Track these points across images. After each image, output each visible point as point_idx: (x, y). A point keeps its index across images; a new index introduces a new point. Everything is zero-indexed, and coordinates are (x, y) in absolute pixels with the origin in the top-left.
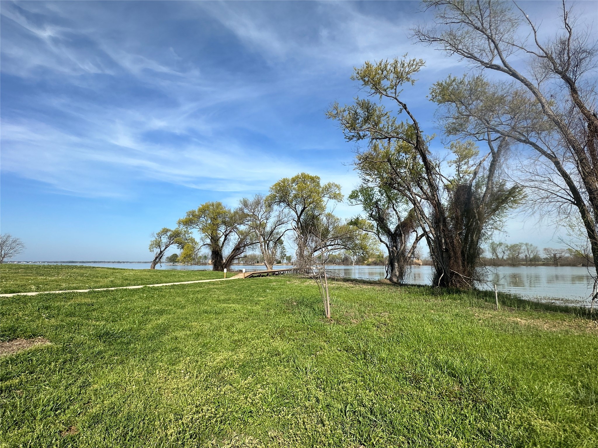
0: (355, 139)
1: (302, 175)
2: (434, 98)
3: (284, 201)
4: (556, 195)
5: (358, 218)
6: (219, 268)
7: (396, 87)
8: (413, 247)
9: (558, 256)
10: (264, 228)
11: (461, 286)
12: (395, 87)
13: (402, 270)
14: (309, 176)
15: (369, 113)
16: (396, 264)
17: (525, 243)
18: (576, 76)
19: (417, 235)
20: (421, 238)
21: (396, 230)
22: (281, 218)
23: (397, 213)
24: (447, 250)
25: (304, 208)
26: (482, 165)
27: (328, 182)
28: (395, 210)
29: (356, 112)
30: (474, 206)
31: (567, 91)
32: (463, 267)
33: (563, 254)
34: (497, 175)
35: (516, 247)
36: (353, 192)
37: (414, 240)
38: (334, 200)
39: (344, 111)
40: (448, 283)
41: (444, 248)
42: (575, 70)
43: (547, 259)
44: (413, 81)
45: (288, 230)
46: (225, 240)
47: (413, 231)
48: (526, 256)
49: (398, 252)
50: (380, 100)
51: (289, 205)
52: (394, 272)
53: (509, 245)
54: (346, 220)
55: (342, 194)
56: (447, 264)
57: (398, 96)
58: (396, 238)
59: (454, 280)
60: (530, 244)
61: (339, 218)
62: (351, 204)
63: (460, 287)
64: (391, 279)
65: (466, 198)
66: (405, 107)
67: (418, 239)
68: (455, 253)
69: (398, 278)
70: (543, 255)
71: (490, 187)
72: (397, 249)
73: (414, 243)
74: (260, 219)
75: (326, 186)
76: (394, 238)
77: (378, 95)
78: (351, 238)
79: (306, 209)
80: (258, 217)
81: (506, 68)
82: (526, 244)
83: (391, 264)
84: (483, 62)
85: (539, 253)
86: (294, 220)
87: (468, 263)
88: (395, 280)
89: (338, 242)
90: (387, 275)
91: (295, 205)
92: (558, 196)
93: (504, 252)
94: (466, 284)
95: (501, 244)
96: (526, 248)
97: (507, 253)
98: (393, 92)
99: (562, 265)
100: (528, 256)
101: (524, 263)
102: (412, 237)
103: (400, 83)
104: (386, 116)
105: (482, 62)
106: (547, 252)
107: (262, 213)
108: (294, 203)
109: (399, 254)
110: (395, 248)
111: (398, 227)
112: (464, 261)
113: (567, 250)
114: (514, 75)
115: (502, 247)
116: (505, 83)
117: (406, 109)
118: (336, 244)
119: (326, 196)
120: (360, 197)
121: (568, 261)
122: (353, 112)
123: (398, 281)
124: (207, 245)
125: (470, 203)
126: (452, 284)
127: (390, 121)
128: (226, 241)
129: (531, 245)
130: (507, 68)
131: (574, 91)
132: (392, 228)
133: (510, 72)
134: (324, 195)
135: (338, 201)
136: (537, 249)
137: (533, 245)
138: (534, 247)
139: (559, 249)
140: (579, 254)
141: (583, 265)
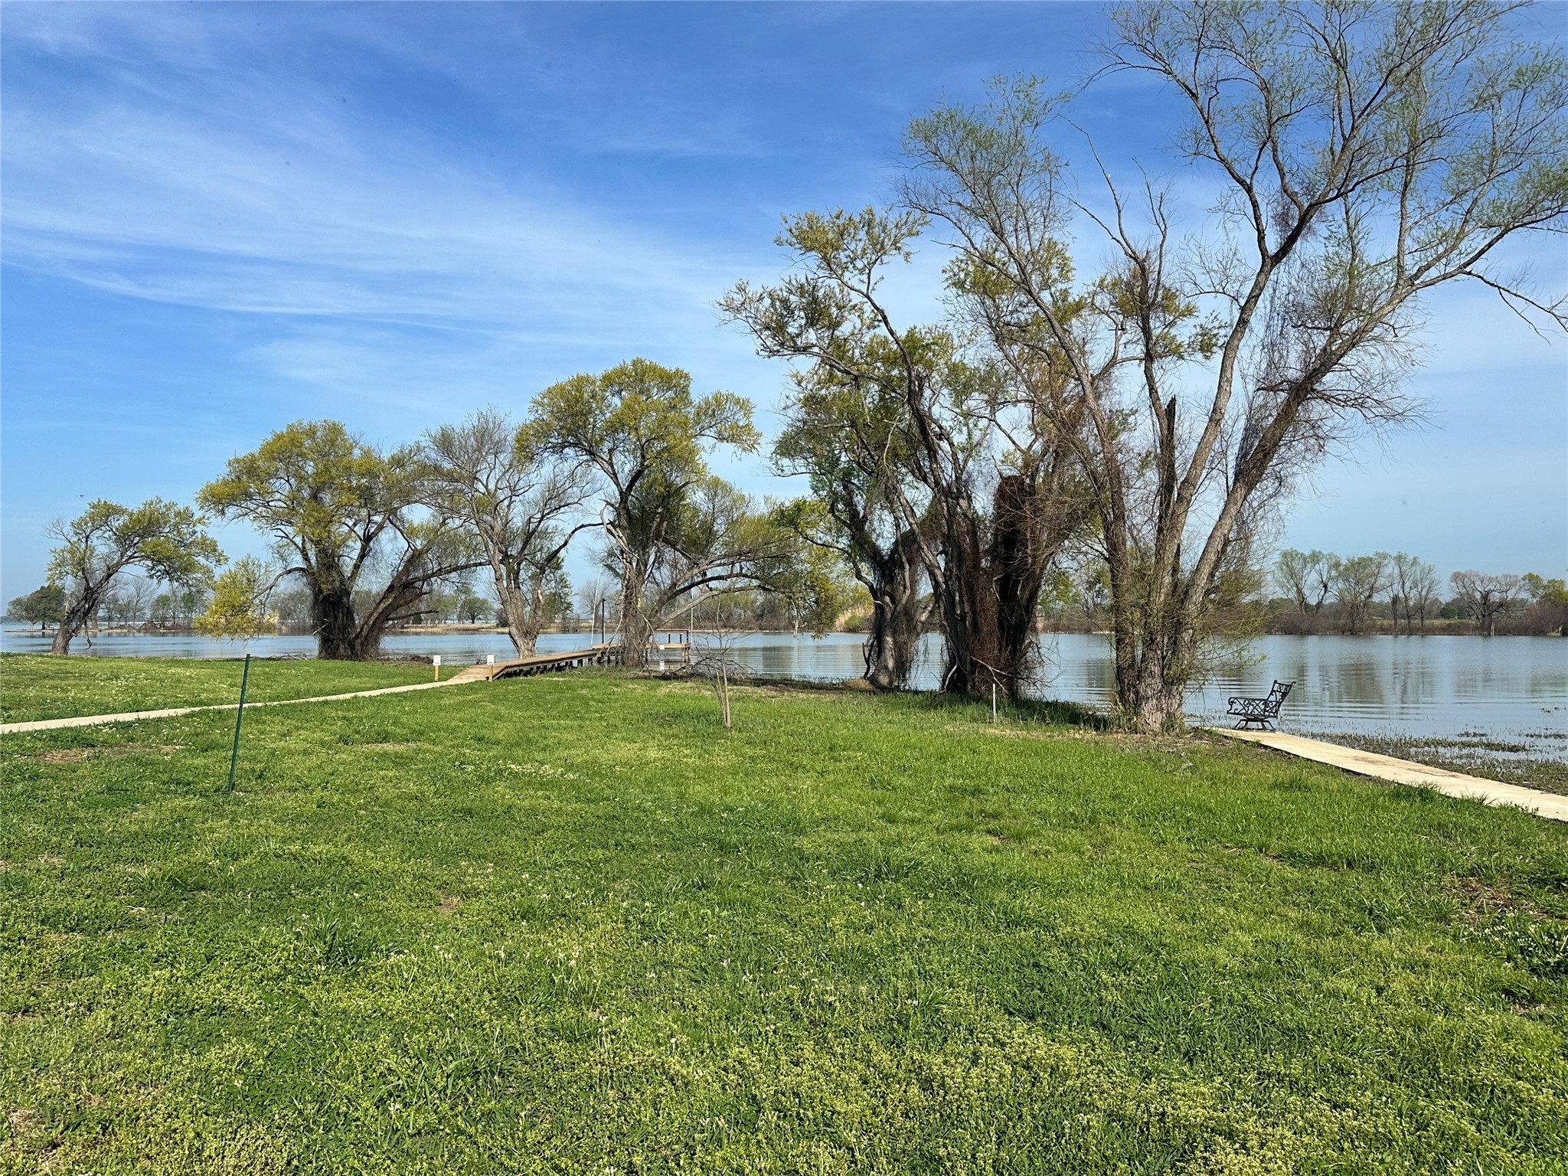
1: (634, 363)
3: (576, 443)
5: (798, 506)
6: (341, 650)
7: (870, 269)
9: (1495, 598)
12: (867, 270)
13: (902, 656)
14: (655, 370)
16: (889, 639)
17: (1394, 554)
24: (963, 617)
25: (642, 468)
27: (714, 391)
32: (999, 652)
33: (1511, 593)
35: (1365, 568)
38: (732, 447)
39: (761, 299)
40: (965, 684)
41: (959, 613)
45: (583, 526)
46: (362, 556)
48: (1396, 599)
49: (896, 609)
52: (883, 660)
53: (1344, 562)
55: (757, 429)
57: (873, 289)
58: (892, 571)
59: (978, 679)
60: (1410, 558)
61: (747, 496)
63: (986, 691)
64: (873, 680)
69: (890, 674)
72: (893, 600)
74: (492, 491)
75: (707, 402)
76: (887, 572)
82: (1400, 559)
83: (878, 641)
85: (1437, 588)
86: (608, 504)
87: (1007, 643)
90: (868, 668)
93: (1325, 586)
95: (1315, 558)
96: (1397, 571)
97: (1335, 589)
99: (1504, 631)
100: (1403, 600)
101: (1386, 622)
103: (879, 261)
106: (1459, 583)
107: (497, 473)
108: (606, 447)
109: (898, 613)
110: (887, 598)
111: (896, 545)
113: (1524, 579)
115: (1323, 566)
118: (737, 575)
119: (707, 432)
123: (892, 681)
124: (297, 574)
126: (974, 686)
128: (367, 561)
129: (1415, 562)
132: (883, 545)
134: (703, 429)
135: (744, 449)
136: (1432, 575)
137: (1421, 561)
138: (1423, 569)
139: (1500, 575)
140: (1558, 594)
141: (1565, 633)
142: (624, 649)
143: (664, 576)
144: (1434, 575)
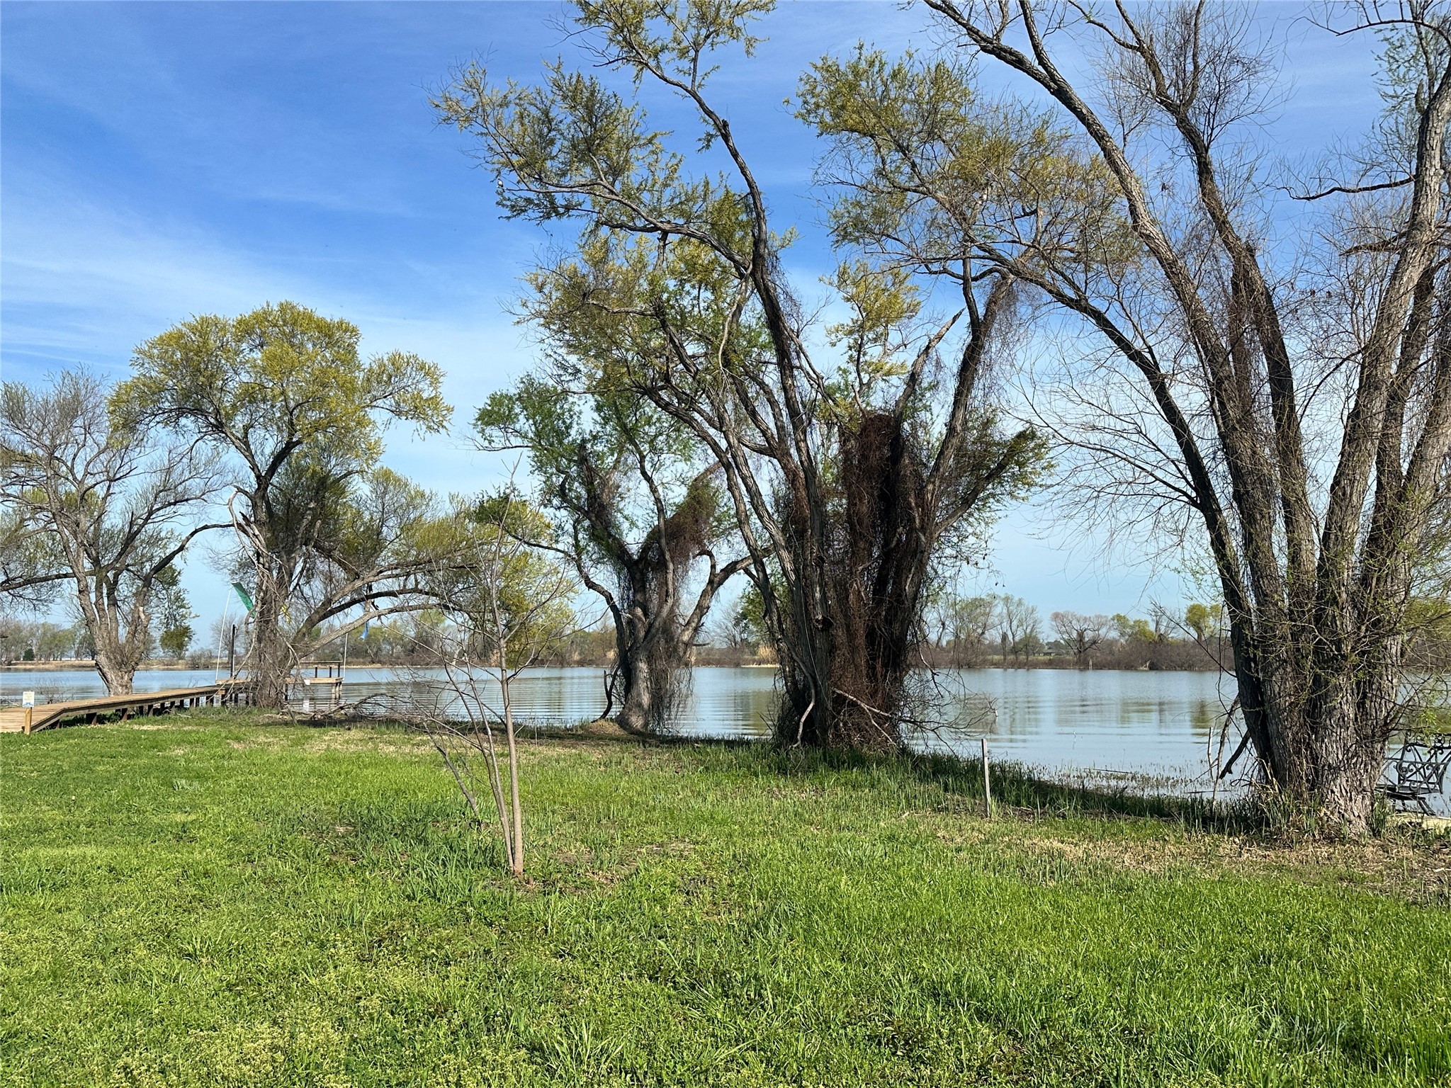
0: (533, 213)
1: (283, 309)
2: (809, 112)
3: (197, 411)
4: (1152, 475)
5: (507, 498)
7: (697, 51)
8: (699, 606)
9: (1089, 636)
10: (99, 520)
11: (865, 740)
12: (692, 53)
13: (660, 689)
14: (310, 318)
15: (592, 125)
16: (643, 666)
17: (1003, 596)
18: (1213, 129)
19: (713, 567)
20: (726, 577)
21: (646, 548)
22: (175, 475)
23: (653, 490)
24: (827, 623)
25: (290, 446)
26: (933, 353)
27: (392, 350)
28: (649, 480)
29: (546, 113)
30: (910, 485)
31: (1187, 169)
32: (871, 682)
33: (1103, 632)
34: (981, 393)
35: (977, 607)
36: (496, 400)
37: (704, 586)
38: (414, 424)
39: (504, 104)
40: (825, 731)
41: (820, 617)
42: (1212, 111)
43: (1057, 644)
44: (750, 42)
45: (205, 527)
47: (700, 554)
48: (1004, 637)
49: (651, 625)
50: (633, 87)
51: (219, 427)
52: (634, 693)
54: (452, 498)
55: (447, 401)
56: (826, 670)
57: (700, 85)
58: (644, 575)
59: (845, 724)
60: (1016, 599)
61: (427, 493)
62: (486, 444)
63: (861, 743)
64: (622, 721)
65: (887, 459)
66: (723, 130)
67: (717, 579)
68: (851, 635)
69: (646, 713)
70: (1048, 634)
71: (959, 428)
72: (646, 614)
73: (704, 593)
74: (79, 477)
75: (382, 365)
76: (638, 576)
77: (632, 69)
78: (466, 570)
79: (296, 450)
80: (71, 470)
81: (1040, 68)
82: (1007, 600)
83: (626, 668)
84: (977, 33)
85: (1039, 628)
86: (240, 490)
87: (885, 665)
88: (637, 721)
89: (417, 583)
90: (610, 704)
91: (246, 429)
92: (1157, 479)
93: (943, 624)
94: (880, 734)
96: (1005, 611)
97: (951, 627)
98: (686, 69)
99: (1099, 666)
100: (1010, 637)
101: (996, 658)
102: (699, 572)
103: (709, 41)
104: (651, 148)
105: (972, 32)
106: (1059, 622)
107: (88, 453)
108: (240, 421)
109: (653, 631)
110: (639, 611)
111: (654, 535)
112: (873, 659)
113: (1113, 619)
114: (1062, 94)
116: (1031, 110)
117: (726, 138)
118: (411, 591)
119: (380, 402)
120: (522, 418)
121: (1112, 653)
122: (533, 110)
123: (646, 724)
125: (898, 474)
126: (838, 735)
127: (661, 165)
129: (1020, 603)
130: (1045, 68)
131: (1204, 170)
132: (634, 539)
133: (1052, 84)
134: (375, 399)
135: (429, 428)
136: (1035, 615)
137: (1025, 602)
138: (1028, 608)
139: (1093, 615)
140: (1143, 632)
141: (1153, 667)
142: (256, 684)
143: (316, 590)
144: (1037, 615)
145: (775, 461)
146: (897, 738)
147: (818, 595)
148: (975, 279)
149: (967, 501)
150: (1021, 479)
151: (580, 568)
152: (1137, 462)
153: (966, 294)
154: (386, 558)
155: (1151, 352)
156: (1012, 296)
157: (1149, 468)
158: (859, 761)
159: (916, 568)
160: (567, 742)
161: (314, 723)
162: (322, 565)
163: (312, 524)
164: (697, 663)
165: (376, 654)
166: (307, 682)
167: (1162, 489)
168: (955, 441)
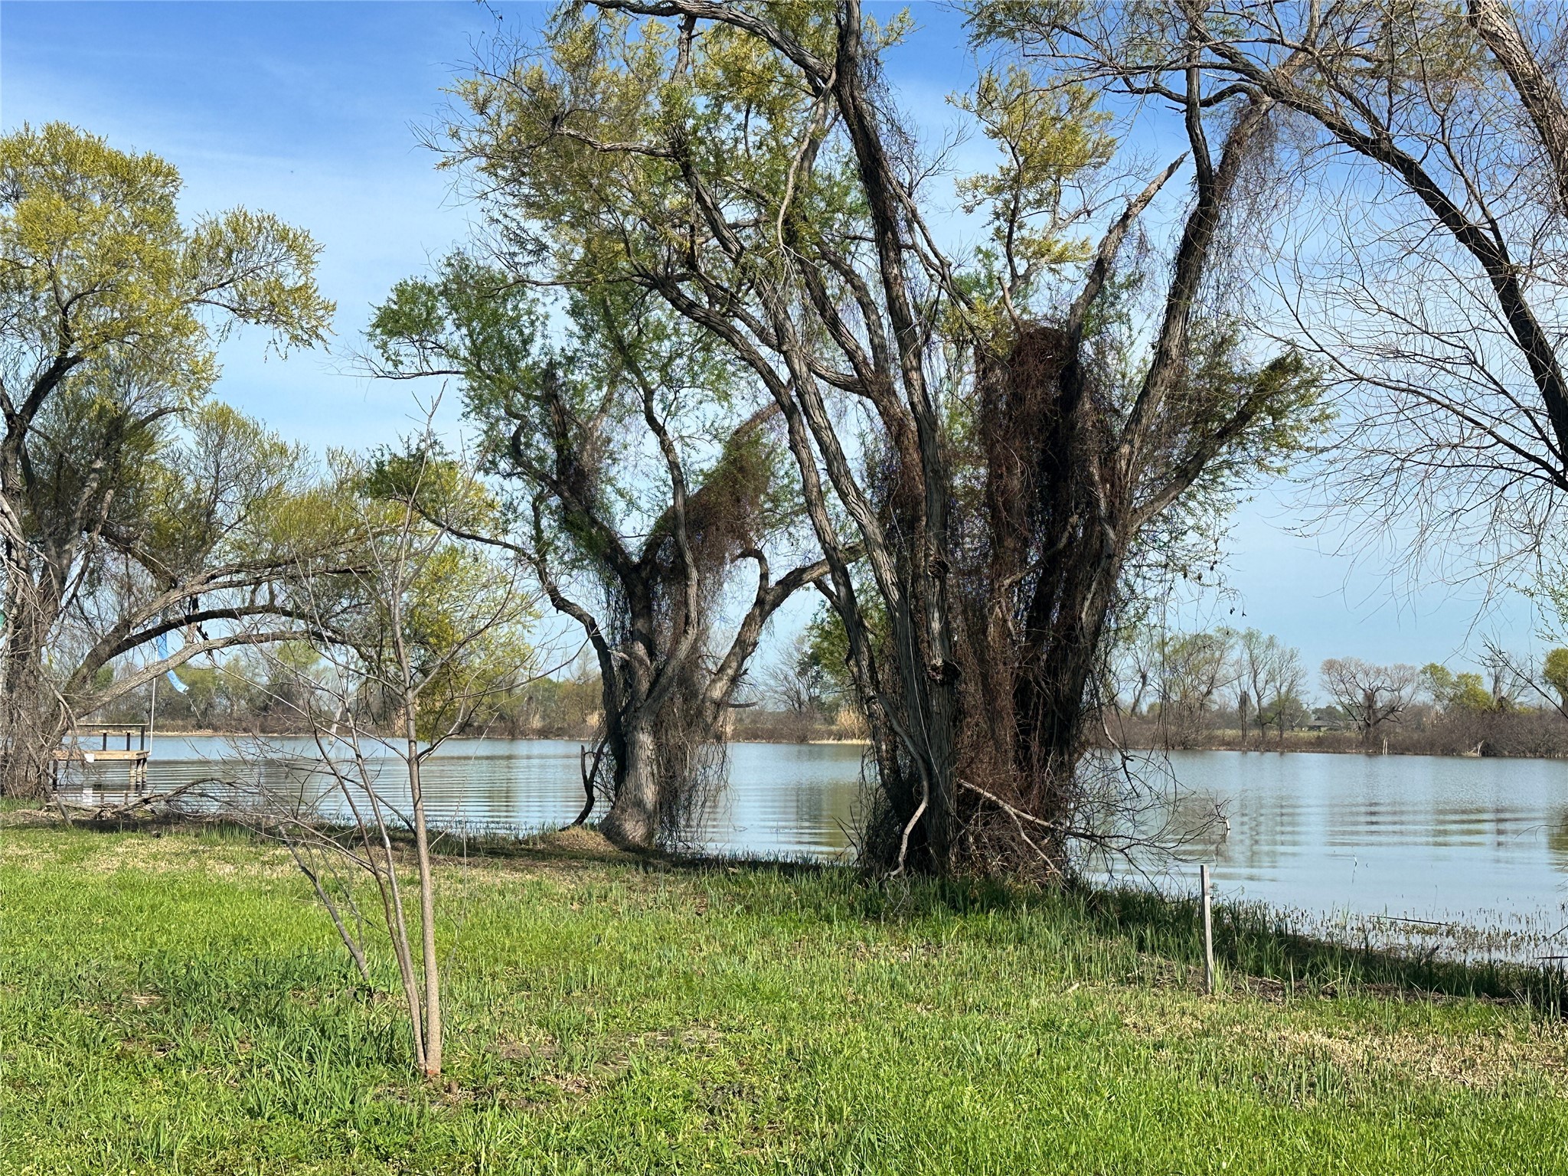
1: (52, 135)
4: (1492, 433)
5: (421, 457)
8: (740, 642)
9: (1383, 699)
11: (1011, 865)
13: (674, 777)
16: (646, 739)
17: (1243, 632)
19: (764, 577)
20: (785, 595)
21: (653, 544)
23: (666, 448)
24: (951, 672)
25: (62, 365)
26: (1133, 226)
27: (232, 207)
28: (659, 430)
30: (1092, 445)
32: (1022, 770)
33: (1406, 692)
34: (1213, 293)
35: (1200, 649)
36: (405, 294)
37: (748, 608)
38: (268, 331)
40: (943, 850)
41: (939, 662)
43: (1330, 712)
47: (744, 555)
48: (1244, 699)
49: (659, 673)
52: (630, 783)
54: (332, 456)
56: (947, 750)
58: (648, 589)
59: (977, 839)
60: (1265, 637)
61: (291, 446)
62: (389, 367)
63: (1003, 869)
64: (610, 829)
65: (1055, 401)
67: (770, 598)
68: (990, 692)
69: (650, 817)
70: (1316, 695)
71: (1174, 352)
72: (651, 652)
73: (749, 621)
75: (215, 232)
76: (639, 590)
79: (72, 373)
82: (1250, 637)
83: (618, 741)
85: (1302, 685)
87: (1046, 743)
88: (634, 830)
89: (273, 596)
90: (591, 800)
93: (1144, 677)
94: (1034, 856)
96: (1246, 657)
97: (1157, 681)
100: (1254, 700)
101: (1230, 733)
102: (739, 587)
106: (1335, 676)
109: (663, 681)
110: (640, 649)
111: (667, 524)
112: (1026, 732)
113: (1424, 672)
118: (263, 610)
119: (212, 295)
120: (449, 324)
121: (1420, 727)
123: (650, 835)
125: (1073, 427)
126: (964, 857)
129: (1271, 643)
132: (633, 529)
134: (205, 288)
135: (295, 338)
136: (1295, 664)
137: (1280, 641)
138: (1283, 652)
139: (1390, 665)
140: (1473, 695)
141: (1488, 752)
143: (104, 606)
144: (1298, 664)
145: (869, 403)
146: (1063, 863)
147: (936, 626)
148: (1207, 103)
149: (1185, 474)
150: (1277, 436)
151: (543, 576)
152: (1467, 412)
153: (1190, 127)
154: (221, 554)
155: (1495, 230)
156: (1266, 132)
157: (1486, 422)
158: (999, 899)
159: (1100, 583)
160: (518, 862)
161: (101, 825)
162: (115, 564)
163: (98, 495)
164: (737, 736)
165: (204, 713)
166: (90, 758)
167: (1507, 457)
168: (1168, 374)
